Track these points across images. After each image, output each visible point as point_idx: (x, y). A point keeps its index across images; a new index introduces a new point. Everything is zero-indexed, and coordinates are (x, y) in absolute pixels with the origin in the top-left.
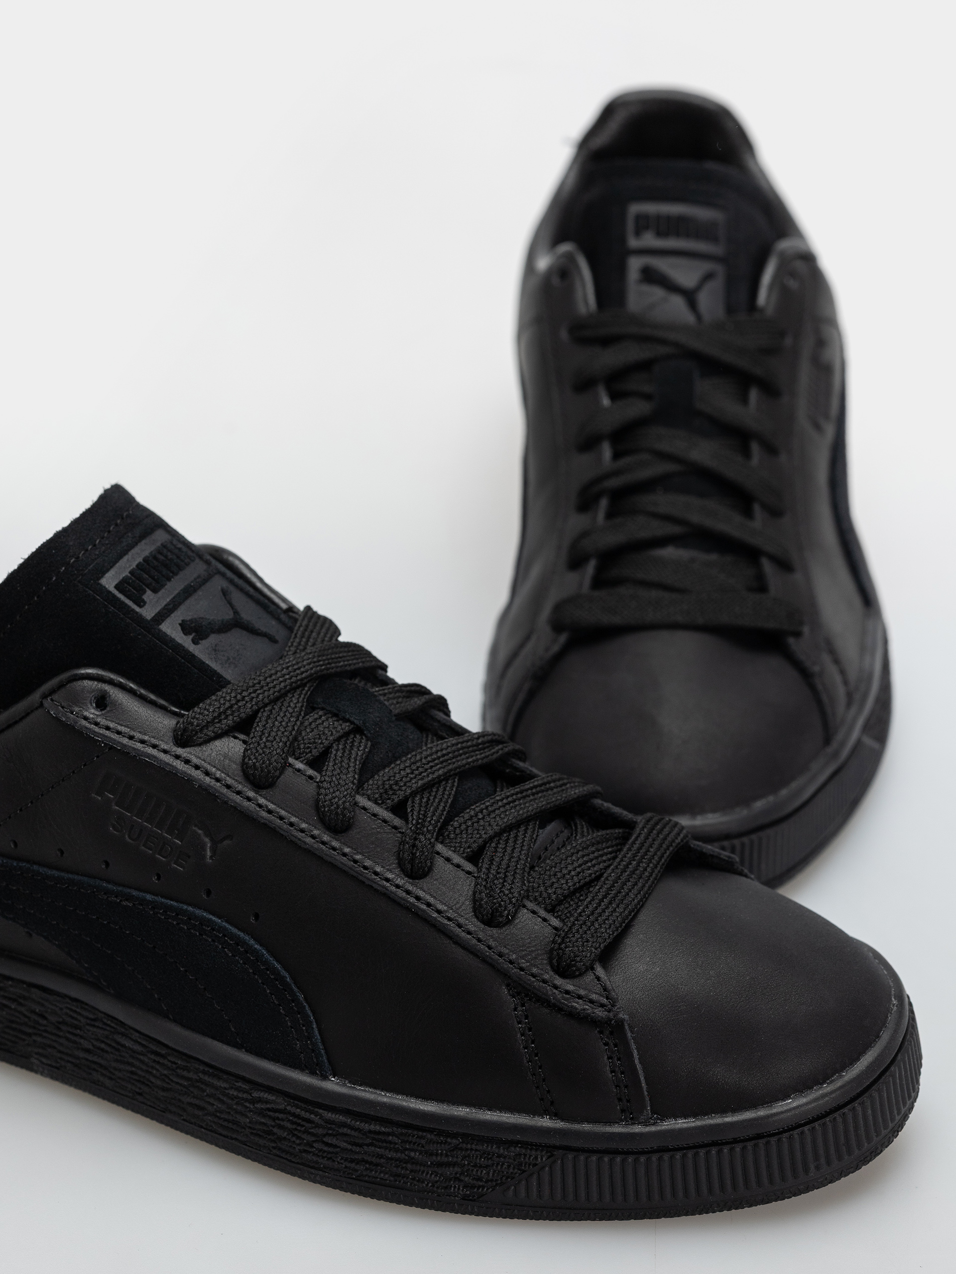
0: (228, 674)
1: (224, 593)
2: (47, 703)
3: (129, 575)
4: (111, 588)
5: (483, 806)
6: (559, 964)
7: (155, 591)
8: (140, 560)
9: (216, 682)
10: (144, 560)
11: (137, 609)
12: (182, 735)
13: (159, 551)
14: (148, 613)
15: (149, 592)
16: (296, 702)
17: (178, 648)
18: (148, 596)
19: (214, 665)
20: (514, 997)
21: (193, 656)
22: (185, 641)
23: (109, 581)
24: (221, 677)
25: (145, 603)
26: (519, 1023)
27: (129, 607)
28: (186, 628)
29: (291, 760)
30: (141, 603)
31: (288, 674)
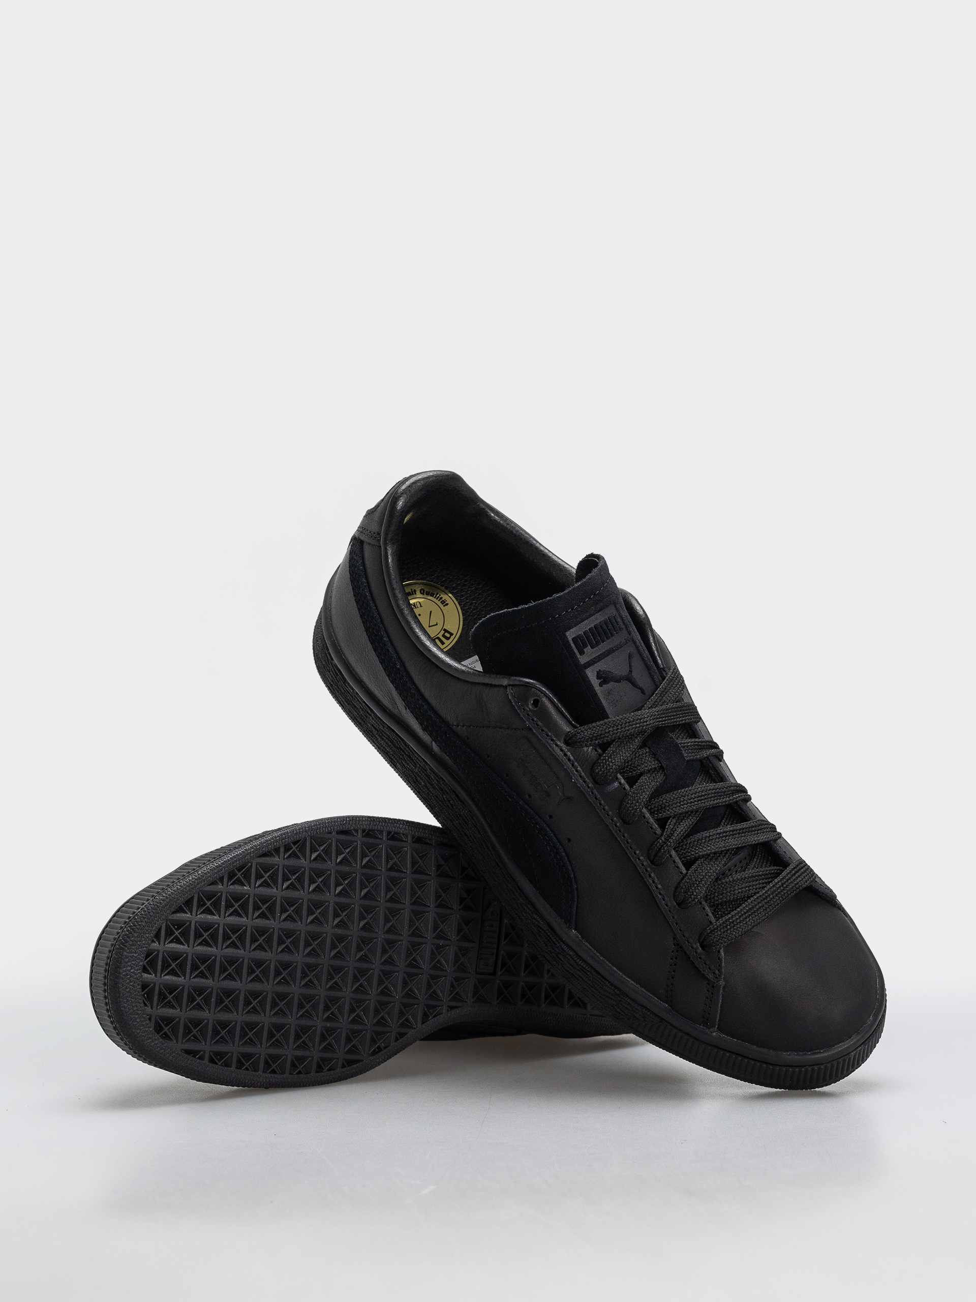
0: (609, 710)
1: (630, 656)
2: (509, 690)
3: (583, 634)
4: (570, 639)
5: (707, 835)
6: (703, 942)
7: (592, 648)
8: (592, 625)
9: (602, 714)
10: (595, 626)
11: (579, 656)
12: (569, 739)
13: (605, 622)
14: (583, 660)
15: (589, 647)
16: (638, 741)
17: (590, 687)
18: (588, 649)
19: (603, 701)
20: (675, 945)
21: (596, 694)
22: (595, 682)
23: (570, 635)
24: (605, 711)
25: (584, 653)
26: (672, 959)
27: (575, 654)
28: (599, 675)
29: (619, 776)
30: (582, 652)
31: (639, 724)
